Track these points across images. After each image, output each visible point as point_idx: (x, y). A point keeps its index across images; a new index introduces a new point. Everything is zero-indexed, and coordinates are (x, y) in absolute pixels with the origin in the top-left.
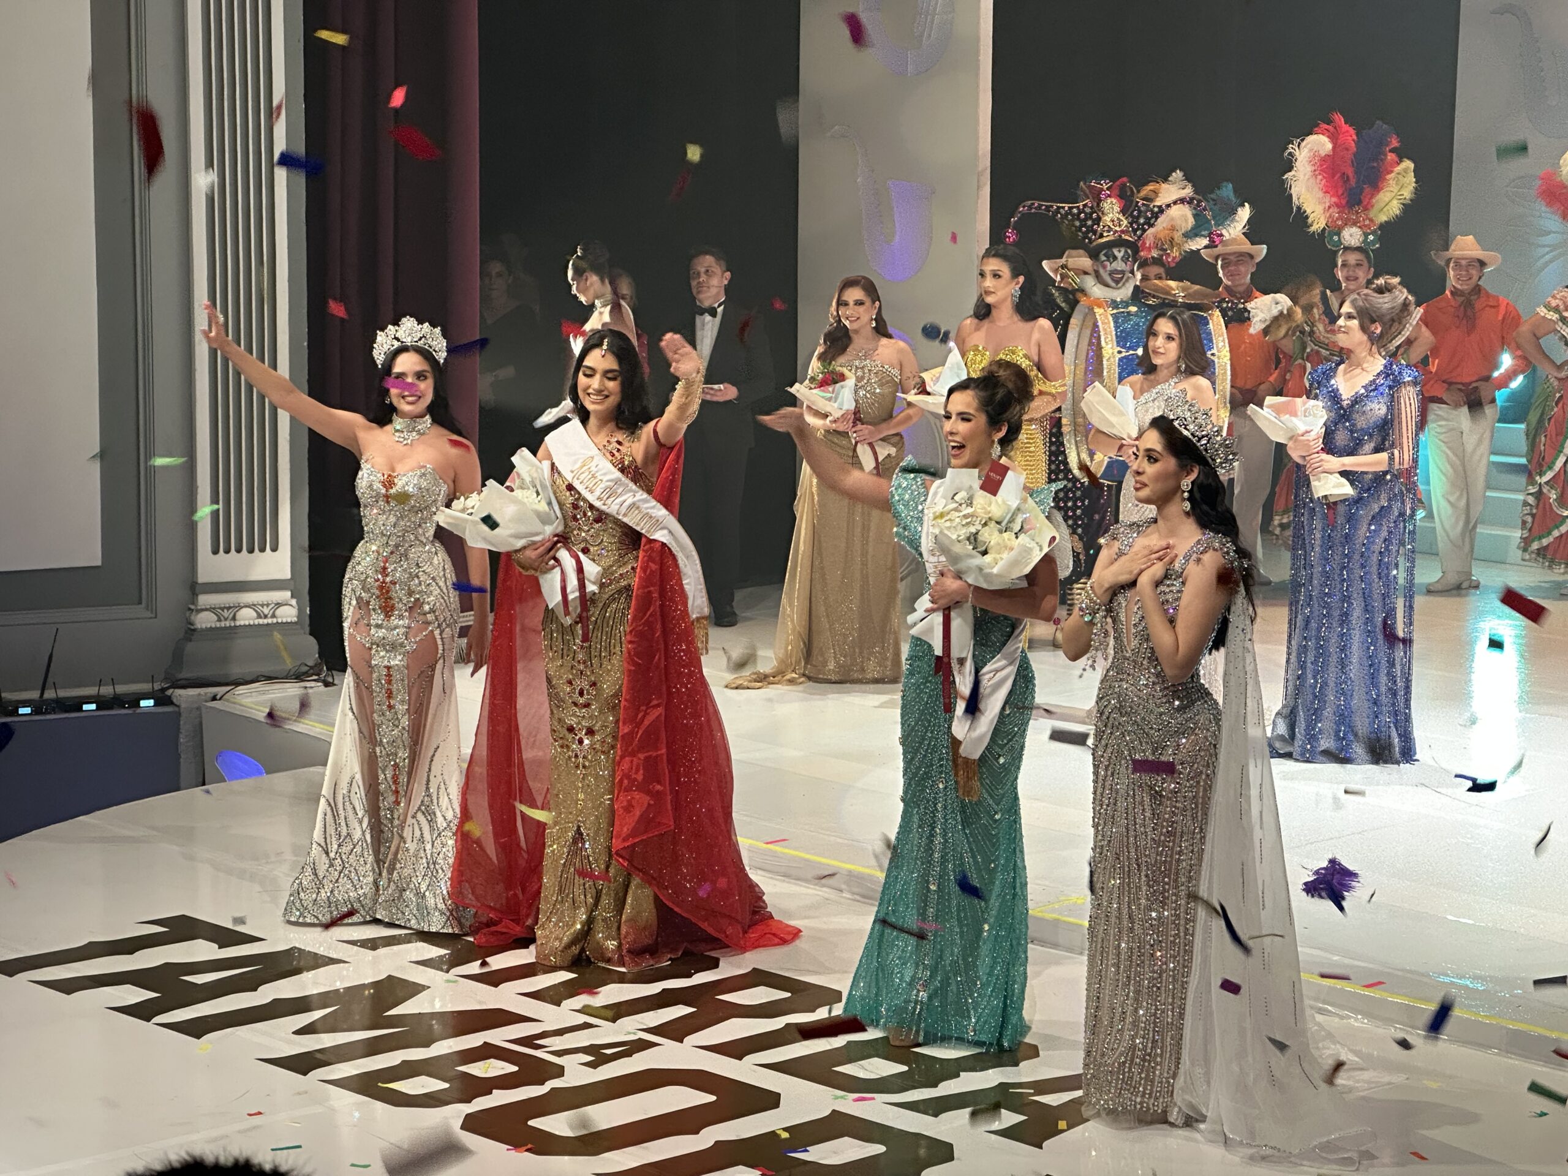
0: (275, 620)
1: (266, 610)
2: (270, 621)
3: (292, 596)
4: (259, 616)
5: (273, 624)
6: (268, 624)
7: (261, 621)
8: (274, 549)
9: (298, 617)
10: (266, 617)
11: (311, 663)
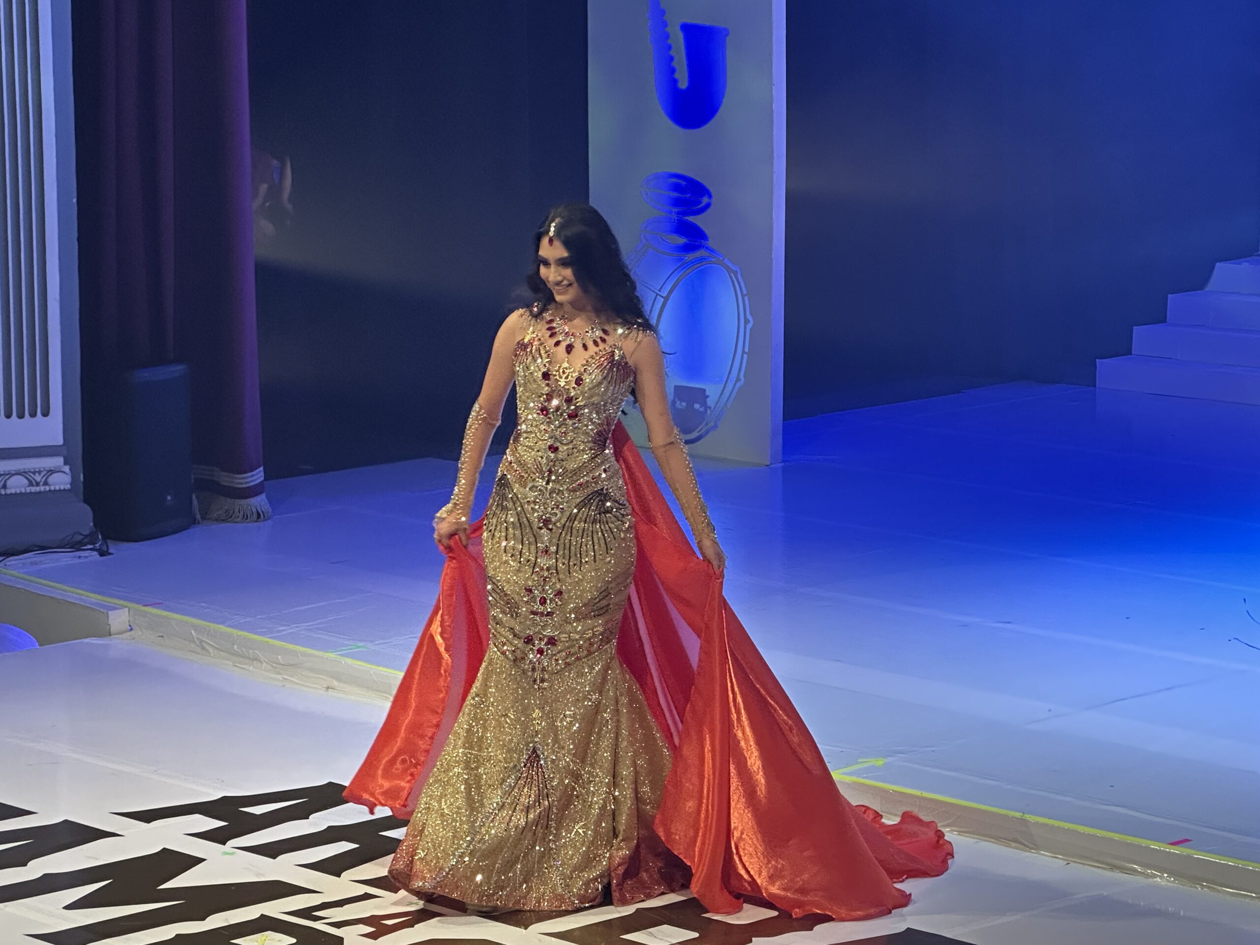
0: (47, 488)
1: (38, 478)
2: (42, 488)
3: (66, 463)
4: (31, 484)
5: (45, 492)
6: (40, 492)
7: (34, 489)
8: (46, 414)
9: (71, 484)
10: (38, 484)
11: (87, 532)
